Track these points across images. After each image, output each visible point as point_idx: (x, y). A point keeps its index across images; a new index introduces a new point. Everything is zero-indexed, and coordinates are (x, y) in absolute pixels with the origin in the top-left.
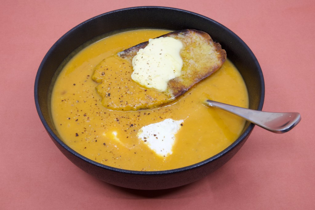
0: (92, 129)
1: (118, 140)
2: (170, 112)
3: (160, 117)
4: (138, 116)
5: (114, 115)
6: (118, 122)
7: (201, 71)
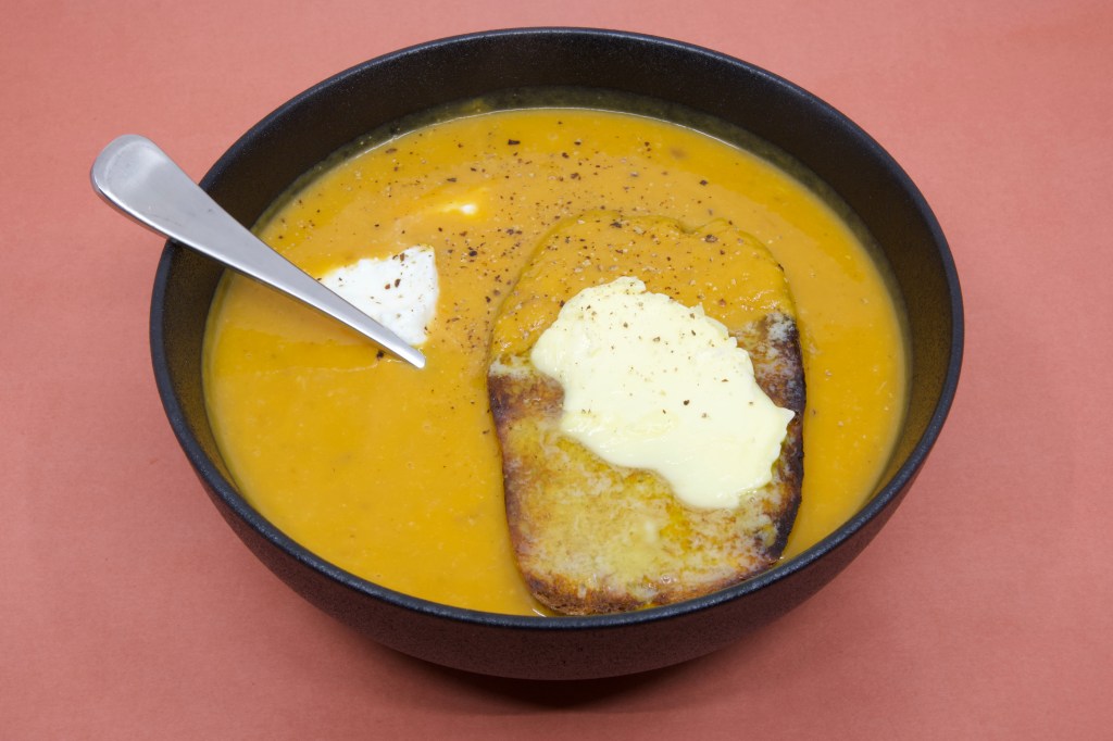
0: (519, 174)
1: (448, 208)
4: (497, 277)
6: (504, 231)
7: (543, 493)
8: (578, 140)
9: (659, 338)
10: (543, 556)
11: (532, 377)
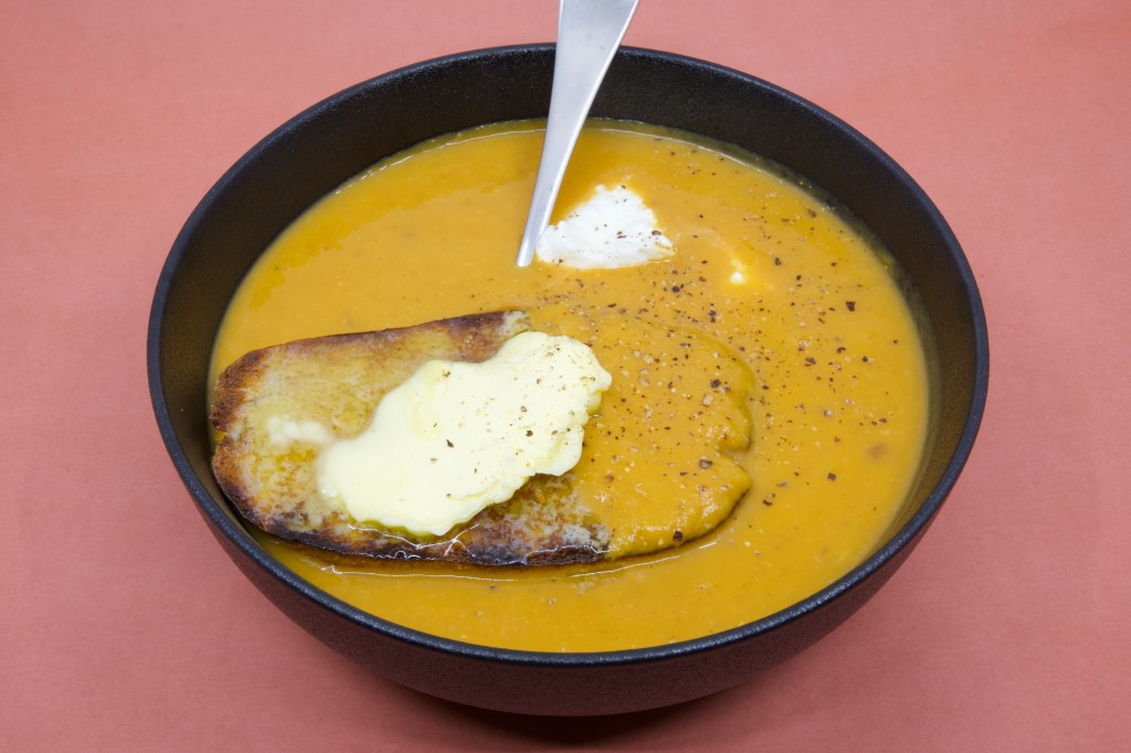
0: (800, 314)
1: (735, 262)
2: (549, 295)
3: (582, 286)
4: (645, 310)
5: (717, 333)
6: (713, 309)
7: (358, 358)
8: (870, 360)
9: (525, 411)
10: (285, 362)
11: (502, 339)
